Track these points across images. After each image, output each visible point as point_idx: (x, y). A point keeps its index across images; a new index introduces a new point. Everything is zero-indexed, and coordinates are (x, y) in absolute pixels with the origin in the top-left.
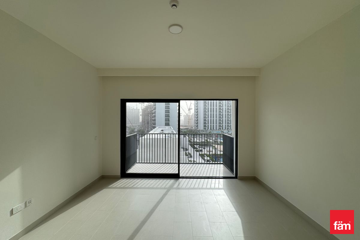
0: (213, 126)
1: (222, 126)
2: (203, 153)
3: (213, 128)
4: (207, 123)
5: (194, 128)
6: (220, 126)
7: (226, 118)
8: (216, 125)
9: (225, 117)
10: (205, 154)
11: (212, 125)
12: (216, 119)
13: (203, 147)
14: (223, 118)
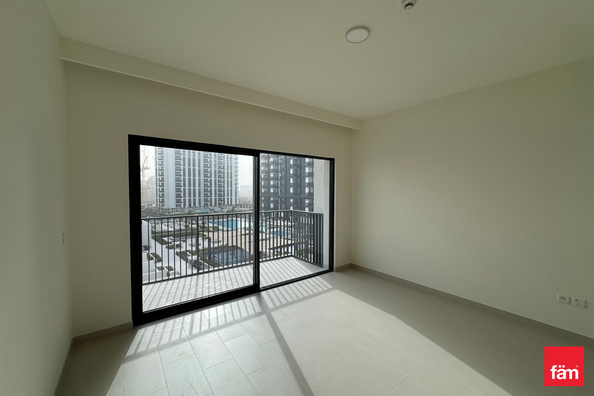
0: (194, 200)
1: (209, 200)
2: (183, 249)
3: (195, 204)
4: (182, 195)
5: (154, 205)
6: (206, 200)
7: (217, 186)
8: (200, 199)
9: (215, 184)
10: (187, 251)
11: (192, 198)
12: (199, 188)
13: (183, 238)
14: (211, 186)
